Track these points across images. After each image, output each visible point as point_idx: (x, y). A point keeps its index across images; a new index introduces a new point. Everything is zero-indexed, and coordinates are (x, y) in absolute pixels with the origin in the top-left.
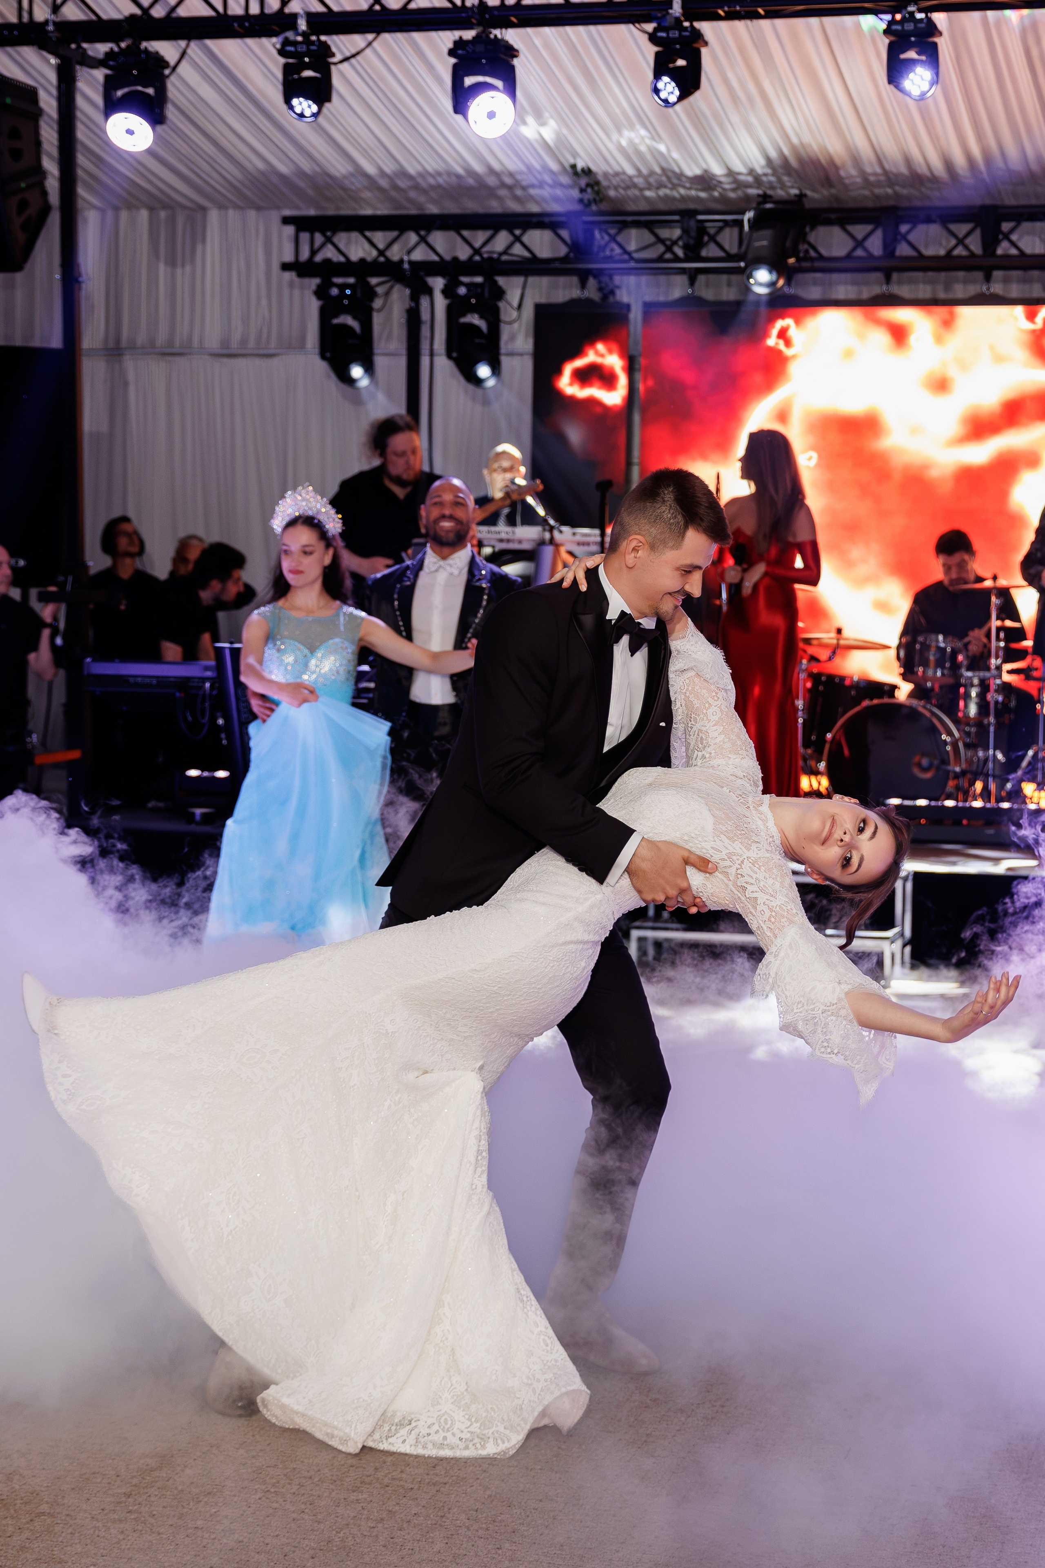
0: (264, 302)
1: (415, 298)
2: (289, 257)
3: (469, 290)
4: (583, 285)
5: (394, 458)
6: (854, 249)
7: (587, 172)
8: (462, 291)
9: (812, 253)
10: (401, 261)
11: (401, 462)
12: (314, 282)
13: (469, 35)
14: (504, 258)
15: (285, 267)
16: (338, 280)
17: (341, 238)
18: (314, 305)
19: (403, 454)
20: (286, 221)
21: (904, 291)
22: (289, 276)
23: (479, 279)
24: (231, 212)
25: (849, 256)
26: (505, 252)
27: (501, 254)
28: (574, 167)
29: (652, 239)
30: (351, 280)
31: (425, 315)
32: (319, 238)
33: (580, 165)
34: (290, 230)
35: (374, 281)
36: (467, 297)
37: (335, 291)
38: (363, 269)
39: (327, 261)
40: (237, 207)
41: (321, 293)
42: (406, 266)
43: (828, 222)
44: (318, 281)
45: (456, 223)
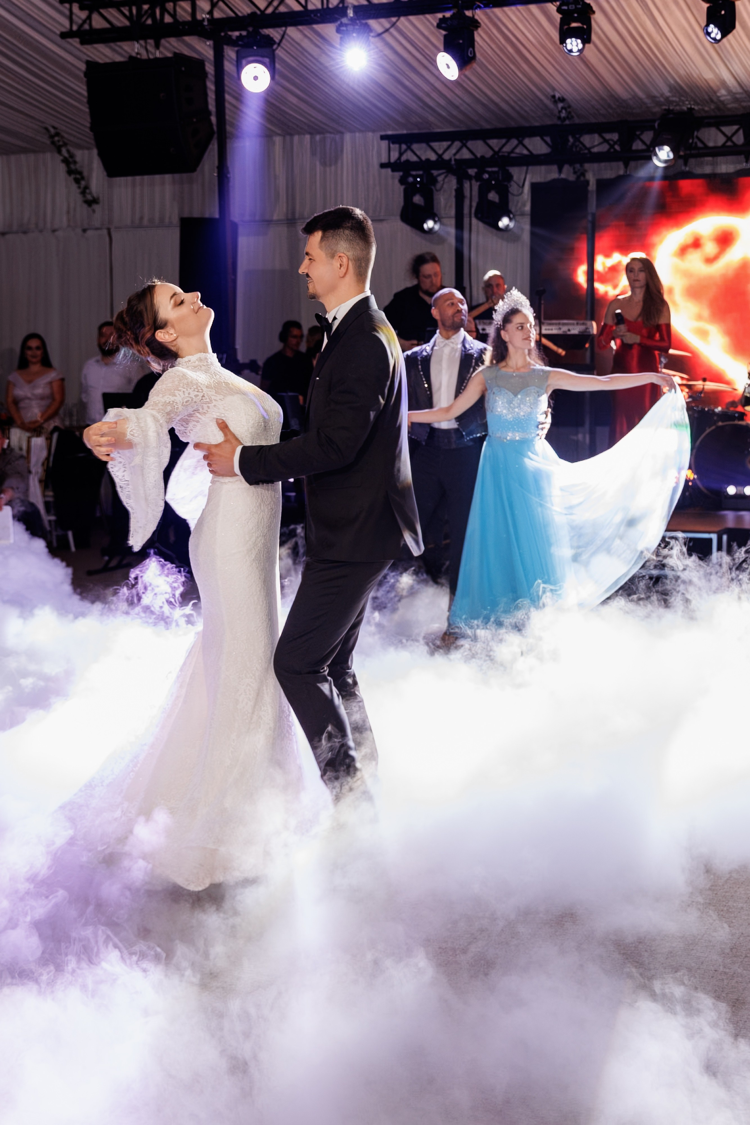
1: (460, 183)
2: (384, 160)
3: (490, 176)
4: (560, 171)
5: (424, 279)
6: (726, 142)
7: (562, 100)
8: (486, 176)
9: (700, 145)
10: (450, 160)
11: (428, 281)
12: (399, 174)
13: (448, 15)
14: (513, 155)
15: (383, 166)
16: (414, 173)
17: (417, 147)
18: (400, 188)
19: (430, 276)
20: (383, 137)
22: (385, 171)
23: (495, 169)
24: (357, 134)
25: (724, 145)
26: (512, 151)
27: (509, 153)
28: (554, 97)
29: (601, 140)
30: (421, 173)
31: (467, 193)
32: (404, 147)
33: (557, 95)
34: (384, 144)
35: (435, 173)
36: (489, 180)
37: (411, 179)
38: (429, 165)
39: (407, 161)
40: (360, 131)
41: (402, 181)
42: (453, 162)
43: (709, 125)
44: (401, 173)
45: (483, 135)
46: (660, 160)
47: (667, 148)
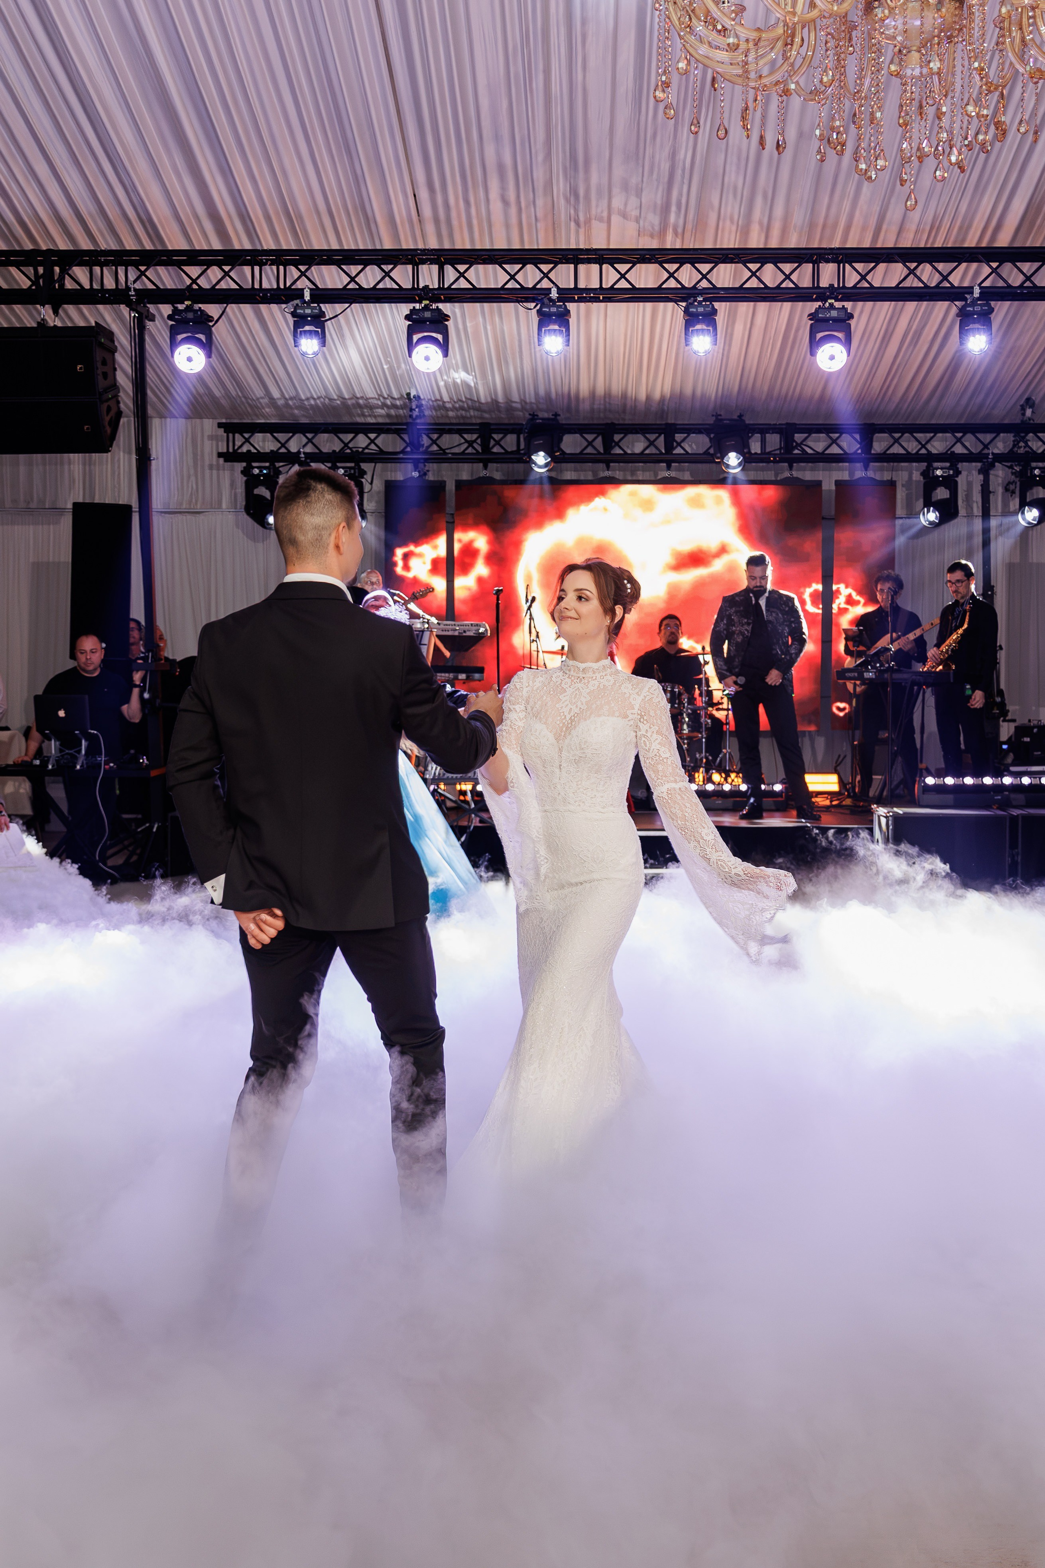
0: (193, 478)
2: (223, 449)
6: (585, 448)
7: (418, 398)
10: (299, 452)
12: (240, 466)
14: (367, 451)
15: (220, 455)
16: (257, 464)
17: (259, 436)
18: (241, 480)
20: (220, 425)
21: (618, 475)
22: (221, 460)
23: (351, 465)
25: (581, 452)
26: (367, 448)
27: (364, 449)
28: (407, 395)
29: (463, 441)
30: (267, 464)
32: (239, 438)
33: (413, 393)
34: (221, 432)
35: (277, 465)
37: (256, 471)
38: (272, 457)
39: (248, 451)
41: (246, 472)
42: (302, 455)
44: (244, 464)
45: (336, 429)
46: (540, 467)
47: (542, 454)
